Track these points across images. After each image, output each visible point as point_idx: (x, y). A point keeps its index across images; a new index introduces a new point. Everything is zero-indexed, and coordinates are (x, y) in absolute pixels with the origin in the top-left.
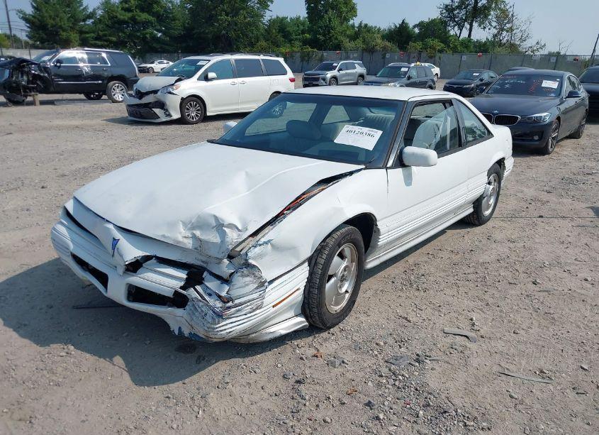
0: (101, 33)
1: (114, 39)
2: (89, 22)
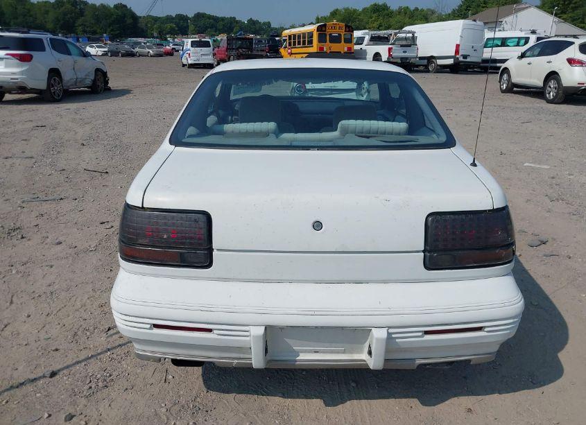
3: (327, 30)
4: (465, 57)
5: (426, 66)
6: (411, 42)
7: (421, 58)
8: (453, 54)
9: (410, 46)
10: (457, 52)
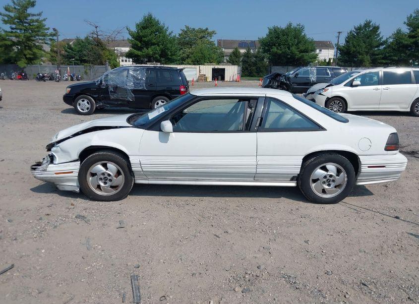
0: (387, 55)
1: (396, 58)
2: (382, 47)
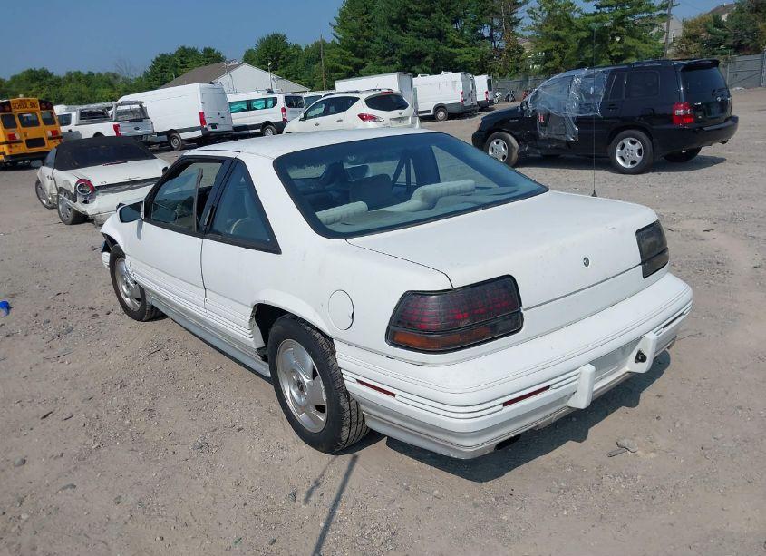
3: (14, 110)
4: (214, 126)
5: (168, 143)
6: (140, 115)
7: (159, 134)
8: (199, 125)
9: (141, 120)
10: (203, 121)
